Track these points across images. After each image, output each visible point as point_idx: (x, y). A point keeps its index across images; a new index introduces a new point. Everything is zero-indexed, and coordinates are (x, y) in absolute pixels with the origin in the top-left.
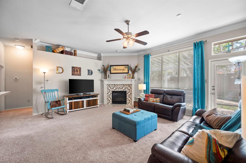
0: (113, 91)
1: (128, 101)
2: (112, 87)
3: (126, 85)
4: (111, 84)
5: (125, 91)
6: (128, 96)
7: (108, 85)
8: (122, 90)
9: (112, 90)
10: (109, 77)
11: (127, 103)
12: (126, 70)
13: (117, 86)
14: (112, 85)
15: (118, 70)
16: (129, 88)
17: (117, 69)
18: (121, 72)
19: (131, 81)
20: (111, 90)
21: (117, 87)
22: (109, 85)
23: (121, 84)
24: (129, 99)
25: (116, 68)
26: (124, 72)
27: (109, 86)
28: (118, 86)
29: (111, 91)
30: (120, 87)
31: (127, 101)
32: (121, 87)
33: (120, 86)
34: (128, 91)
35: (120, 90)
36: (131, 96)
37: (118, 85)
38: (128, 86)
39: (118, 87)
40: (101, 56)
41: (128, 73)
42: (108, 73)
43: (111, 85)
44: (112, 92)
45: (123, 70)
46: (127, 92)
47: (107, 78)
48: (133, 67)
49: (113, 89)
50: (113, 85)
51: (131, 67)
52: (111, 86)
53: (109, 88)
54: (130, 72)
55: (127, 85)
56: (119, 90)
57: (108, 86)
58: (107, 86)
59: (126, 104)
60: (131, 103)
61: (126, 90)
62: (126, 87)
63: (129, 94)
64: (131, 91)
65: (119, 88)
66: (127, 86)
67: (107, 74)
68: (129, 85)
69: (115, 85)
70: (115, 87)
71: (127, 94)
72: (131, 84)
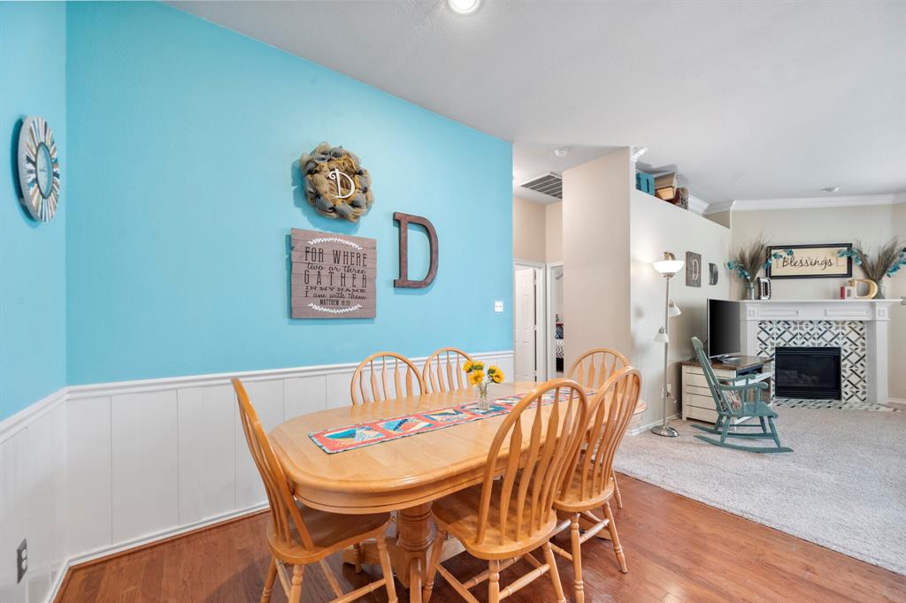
0: (781, 345)
1: (846, 389)
2: (775, 330)
3: (837, 322)
4: (771, 319)
5: (835, 346)
6: (847, 369)
8: (820, 344)
9: (775, 342)
10: (765, 294)
11: (843, 394)
12: (837, 265)
13: (795, 328)
14: (775, 323)
15: (804, 262)
16: (853, 336)
17: (797, 259)
18: (817, 270)
19: (867, 308)
20: (772, 344)
21: (798, 331)
22: (762, 322)
23: (816, 318)
24: (854, 379)
25: (793, 257)
26: (829, 271)
27: (763, 326)
28: (801, 328)
29: (770, 347)
30: (812, 333)
31: (843, 390)
32: (816, 330)
33: (811, 326)
34: (846, 347)
35: (813, 343)
36: (861, 369)
37: (801, 323)
38: (846, 326)
39: (803, 333)
40: (728, 212)
41: (850, 274)
43: (770, 322)
44: (774, 351)
45: (827, 263)
46: (846, 351)
47: (762, 297)
48: (872, 253)
49: (779, 340)
50: (782, 323)
51: (860, 252)
52: (770, 326)
53: (763, 336)
54: (857, 272)
55: (844, 322)
56: (809, 344)
59: (839, 397)
60: (863, 397)
61: (841, 342)
62: (840, 330)
63: (854, 358)
64: (860, 347)
65: (807, 336)
66: (843, 328)
67: (762, 281)
68: (852, 322)
69: (786, 322)
70: (791, 330)
71: (842, 358)
72: (861, 322)
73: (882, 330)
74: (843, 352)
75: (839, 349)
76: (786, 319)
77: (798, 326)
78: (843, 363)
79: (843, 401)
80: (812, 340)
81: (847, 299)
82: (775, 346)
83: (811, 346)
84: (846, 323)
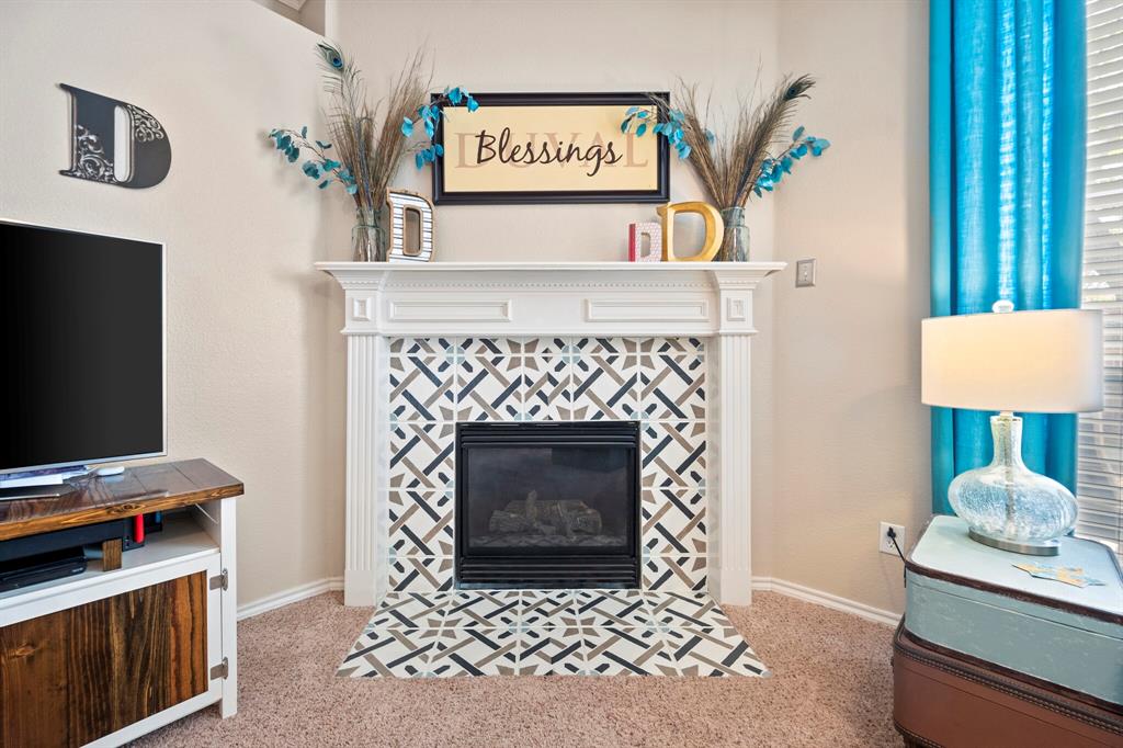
0: (472, 418)
1: (654, 554)
2: (456, 369)
3: (629, 343)
4: (445, 332)
5: (624, 417)
6: (656, 489)
7: (407, 346)
8: (582, 411)
9: (456, 407)
10: (412, 248)
11: (645, 570)
12: (630, 163)
13: (514, 363)
14: (455, 345)
15: (537, 150)
16: (673, 387)
17: (518, 139)
18: (573, 177)
19: (701, 296)
20: (447, 414)
21: (522, 370)
22: (421, 343)
23: (573, 328)
24: (675, 521)
25: (506, 132)
26: (609, 179)
27: (422, 355)
28: (531, 363)
29: (440, 423)
30: (560, 377)
31: (646, 555)
32: (572, 369)
33: (557, 355)
34: (653, 421)
35: (562, 411)
36: (693, 488)
37: (532, 345)
38: (654, 354)
39: (535, 377)
41: (663, 192)
42: (408, 185)
43: (444, 343)
44: (452, 438)
45: (602, 155)
46: (652, 434)
47: (396, 250)
48: (725, 129)
49: (468, 400)
50: (477, 345)
51: (694, 122)
52: (441, 355)
53: (422, 388)
54: (685, 185)
55: (648, 344)
56: (550, 413)
57: (403, 356)
58: (396, 363)
59: (634, 581)
60: (696, 577)
61: (639, 407)
62: (638, 369)
63: (674, 455)
64: (692, 420)
65: (548, 389)
66: (647, 362)
67: (398, 203)
68: (671, 342)
69: (489, 343)
70: (502, 367)
71: (643, 455)
72: (694, 342)
73: (735, 367)
74: (644, 437)
75: (632, 429)
76: (488, 330)
77: (523, 355)
78: (645, 473)
79: (645, 588)
80: (560, 400)
81: (639, 263)
82: (456, 420)
83: (557, 418)
84: (657, 346)
